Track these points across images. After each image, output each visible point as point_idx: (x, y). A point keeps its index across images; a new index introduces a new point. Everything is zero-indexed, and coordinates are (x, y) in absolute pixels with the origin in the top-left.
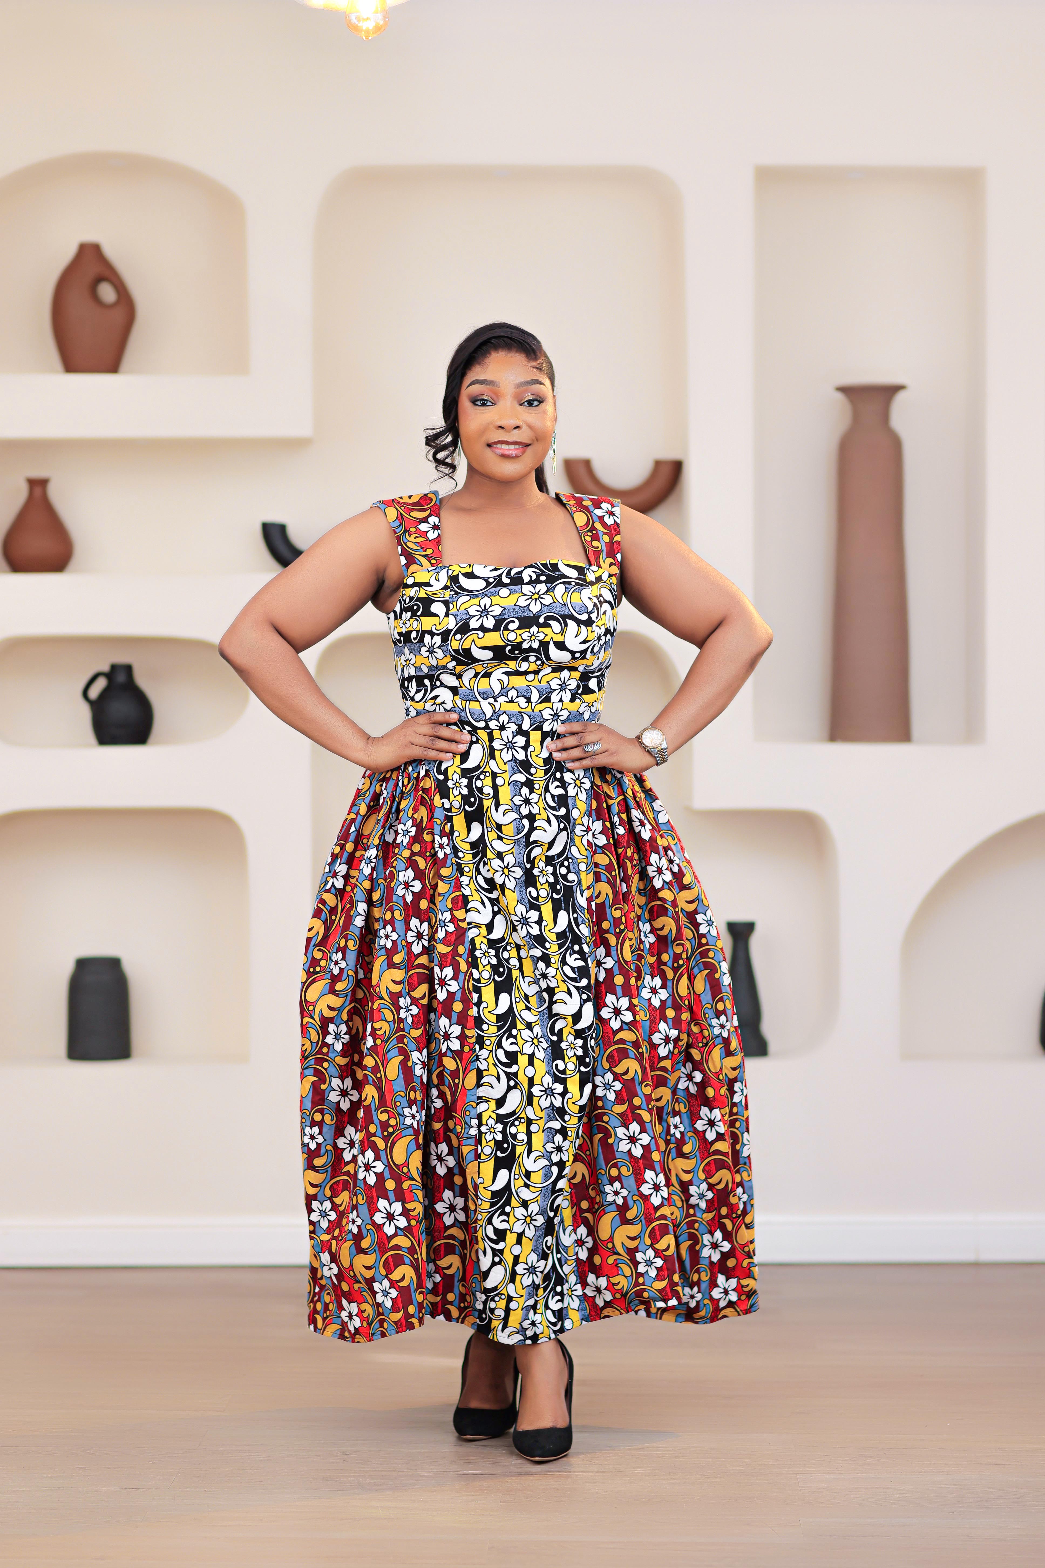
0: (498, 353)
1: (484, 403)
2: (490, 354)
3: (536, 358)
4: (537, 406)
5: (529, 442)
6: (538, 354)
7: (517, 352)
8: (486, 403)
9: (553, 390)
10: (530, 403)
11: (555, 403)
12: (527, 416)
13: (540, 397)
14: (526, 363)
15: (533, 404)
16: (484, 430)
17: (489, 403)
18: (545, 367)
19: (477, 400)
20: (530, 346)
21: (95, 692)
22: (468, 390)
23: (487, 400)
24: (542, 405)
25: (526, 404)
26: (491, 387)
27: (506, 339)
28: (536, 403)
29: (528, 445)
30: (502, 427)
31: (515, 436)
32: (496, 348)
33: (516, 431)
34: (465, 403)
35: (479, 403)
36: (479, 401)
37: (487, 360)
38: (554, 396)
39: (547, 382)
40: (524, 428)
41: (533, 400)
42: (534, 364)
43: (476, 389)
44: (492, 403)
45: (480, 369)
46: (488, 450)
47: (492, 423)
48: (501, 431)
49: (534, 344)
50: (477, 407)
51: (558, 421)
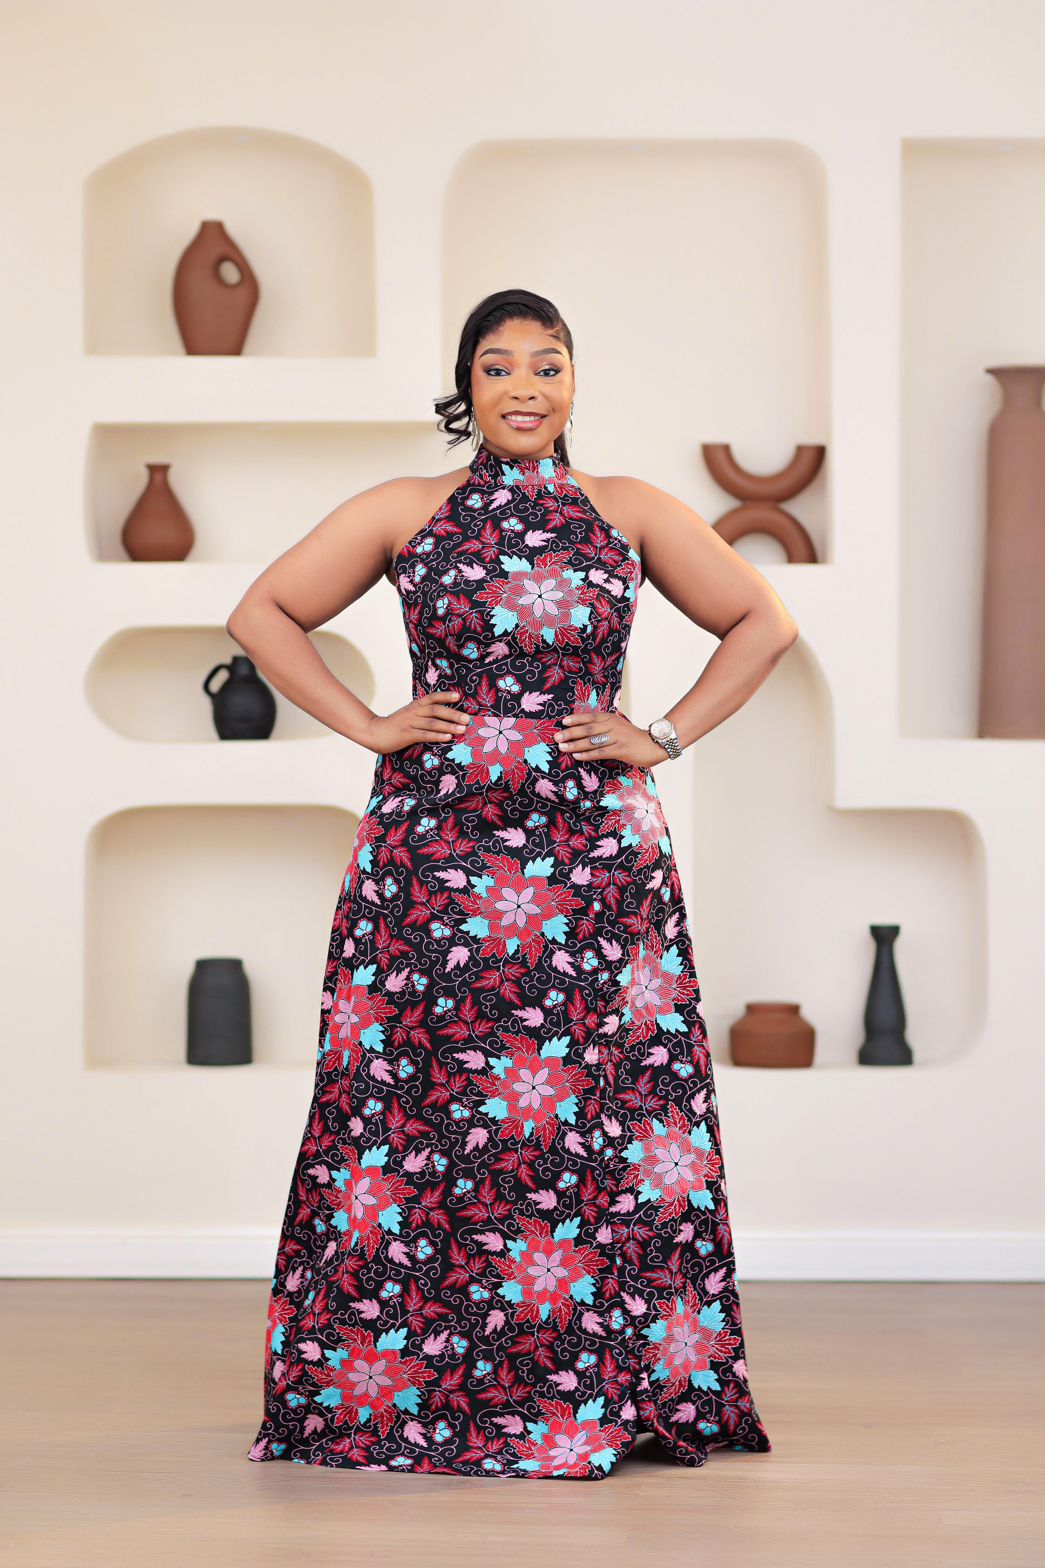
0: (513, 321)
1: (498, 373)
2: (504, 321)
3: (552, 326)
4: (554, 375)
5: (545, 413)
6: (555, 323)
7: (532, 319)
8: (501, 373)
9: (571, 359)
10: (546, 373)
11: (573, 372)
12: (541, 385)
13: (556, 366)
14: (542, 331)
15: (549, 374)
16: (498, 401)
17: (503, 373)
18: (562, 335)
19: (491, 370)
20: (546, 314)
21: (216, 685)
22: (480, 361)
23: (502, 370)
24: (559, 375)
25: (542, 373)
26: (505, 356)
27: (521, 306)
28: (552, 373)
29: (543, 416)
30: (516, 398)
31: (531, 406)
32: (511, 315)
33: (531, 402)
34: (478, 373)
35: (493, 373)
36: (493, 371)
37: (501, 329)
38: (572, 366)
39: (564, 351)
40: (540, 398)
41: (549, 370)
42: (551, 332)
43: (490, 358)
44: (506, 372)
45: (494, 337)
46: (502, 421)
47: (506, 393)
48: (516, 401)
49: (550, 311)
50: (491, 377)
51: (576, 392)
